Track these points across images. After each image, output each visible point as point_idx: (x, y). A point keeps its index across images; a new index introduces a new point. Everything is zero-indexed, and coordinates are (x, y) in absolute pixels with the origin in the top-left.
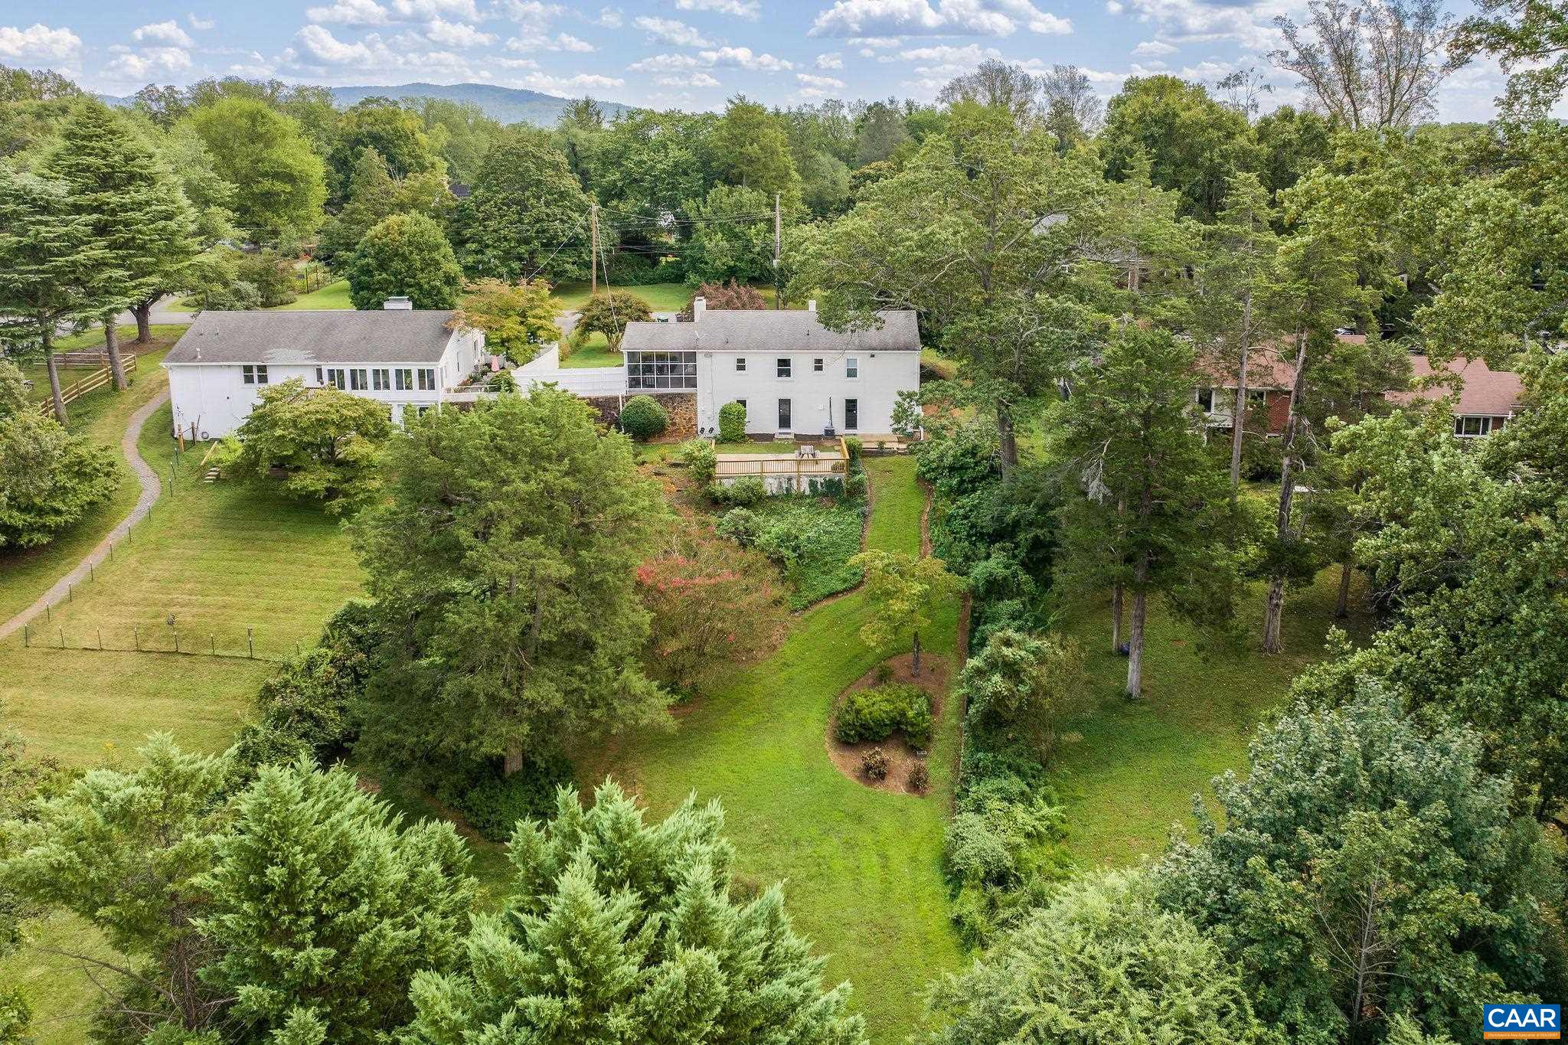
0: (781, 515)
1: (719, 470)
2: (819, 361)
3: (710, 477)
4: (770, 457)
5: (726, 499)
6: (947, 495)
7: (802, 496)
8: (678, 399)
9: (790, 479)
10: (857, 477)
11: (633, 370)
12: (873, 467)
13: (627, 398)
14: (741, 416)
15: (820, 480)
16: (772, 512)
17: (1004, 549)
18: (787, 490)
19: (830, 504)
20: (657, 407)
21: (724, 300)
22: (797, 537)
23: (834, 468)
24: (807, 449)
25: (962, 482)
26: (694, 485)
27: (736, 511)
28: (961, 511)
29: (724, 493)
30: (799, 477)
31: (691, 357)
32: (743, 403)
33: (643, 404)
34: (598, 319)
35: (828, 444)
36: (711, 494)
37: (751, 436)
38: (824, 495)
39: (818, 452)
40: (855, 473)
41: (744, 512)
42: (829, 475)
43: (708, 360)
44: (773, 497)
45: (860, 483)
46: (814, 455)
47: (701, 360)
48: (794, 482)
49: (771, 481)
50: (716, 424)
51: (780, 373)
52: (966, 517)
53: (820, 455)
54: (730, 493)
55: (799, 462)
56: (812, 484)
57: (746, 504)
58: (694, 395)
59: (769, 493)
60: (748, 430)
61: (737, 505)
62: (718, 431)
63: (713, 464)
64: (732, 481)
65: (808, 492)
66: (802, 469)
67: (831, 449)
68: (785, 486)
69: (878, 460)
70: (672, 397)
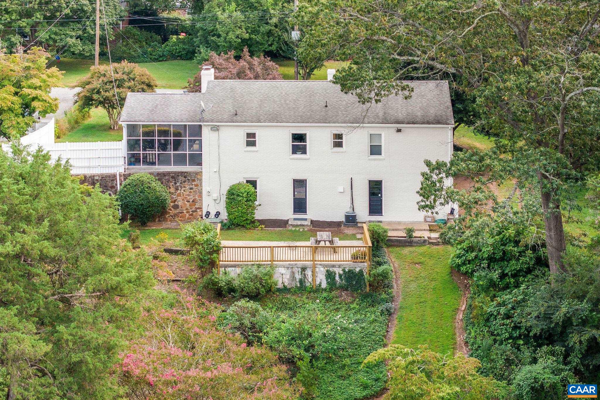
0: (292, 309)
1: (225, 257)
2: (339, 136)
3: (213, 264)
4: (282, 244)
5: (232, 290)
6: (486, 290)
7: (318, 290)
8: (181, 178)
9: (304, 269)
10: (381, 269)
11: (132, 145)
12: (400, 257)
13: (126, 177)
14: (251, 198)
15: (338, 271)
16: (283, 307)
17: (553, 353)
18: (301, 281)
19: (350, 299)
20: (157, 186)
21: (235, 71)
22: (310, 335)
23: (355, 257)
24: (324, 235)
25: (503, 276)
26: (196, 274)
27: (242, 303)
28: (503, 310)
29: (229, 283)
30: (314, 267)
31: (197, 131)
32: (253, 183)
33: (142, 183)
34: (98, 92)
35: (349, 231)
36: (214, 284)
37: (262, 222)
38: (343, 288)
39: (336, 239)
40: (379, 264)
41: (252, 305)
42: (349, 265)
43: (214, 135)
44: (285, 290)
45: (385, 275)
46: (331, 242)
47: (206, 134)
48: (309, 273)
49: (282, 270)
50: (222, 208)
51: (296, 150)
52: (508, 316)
53: (338, 242)
54: (236, 283)
55: (315, 249)
56: (330, 275)
57: (255, 296)
58: (199, 173)
59: (280, 286)
60: (259, 215)
61: (244, 297)
62: (224, 216)
63: (217, 250)
64: (238, 270)
65: (324, 285)
66: (318, 257)
67: (353, 237)
68: (298, 277)
69: (406, 250)
70: (175, 176)
